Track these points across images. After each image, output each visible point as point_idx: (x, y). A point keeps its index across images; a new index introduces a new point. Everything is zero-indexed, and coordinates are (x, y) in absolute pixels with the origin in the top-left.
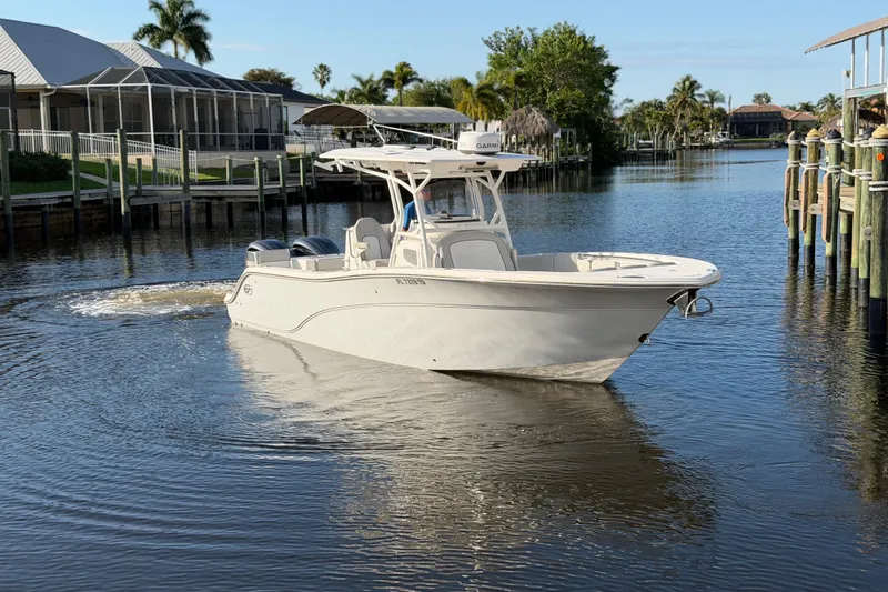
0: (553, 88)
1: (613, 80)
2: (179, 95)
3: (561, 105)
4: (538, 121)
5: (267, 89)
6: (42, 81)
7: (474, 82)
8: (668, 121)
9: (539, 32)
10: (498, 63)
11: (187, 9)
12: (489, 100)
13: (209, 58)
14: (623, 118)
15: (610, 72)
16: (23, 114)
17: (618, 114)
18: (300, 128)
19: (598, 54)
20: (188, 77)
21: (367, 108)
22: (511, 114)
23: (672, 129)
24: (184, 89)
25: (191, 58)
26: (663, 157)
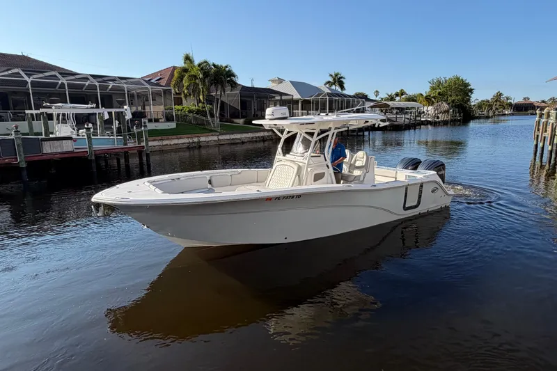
0: (451, 96)
1: (472, 93)
2: (336, 100)
3: (453, 101)
4: (445, 106)
5: (360, 98)
6: (300, 97)
7: (425, 95)
8: (490, 106)
9: (447, 79)
10: (433, 89)
11: (339, 76)
12: (429, 100)
13: (345, 89)
14: (474, 105)
15: (471, 91)
16: (295, 106)
17: (473, 104)
18: (369, 109)
19: (467, 85)
20: (339, 95)
21: (390, 103)
22: (436, 104)
23: (491, 109)
24: (337, 98)
25: (340, 90)
26: (488, 117)
